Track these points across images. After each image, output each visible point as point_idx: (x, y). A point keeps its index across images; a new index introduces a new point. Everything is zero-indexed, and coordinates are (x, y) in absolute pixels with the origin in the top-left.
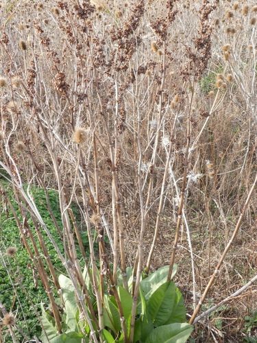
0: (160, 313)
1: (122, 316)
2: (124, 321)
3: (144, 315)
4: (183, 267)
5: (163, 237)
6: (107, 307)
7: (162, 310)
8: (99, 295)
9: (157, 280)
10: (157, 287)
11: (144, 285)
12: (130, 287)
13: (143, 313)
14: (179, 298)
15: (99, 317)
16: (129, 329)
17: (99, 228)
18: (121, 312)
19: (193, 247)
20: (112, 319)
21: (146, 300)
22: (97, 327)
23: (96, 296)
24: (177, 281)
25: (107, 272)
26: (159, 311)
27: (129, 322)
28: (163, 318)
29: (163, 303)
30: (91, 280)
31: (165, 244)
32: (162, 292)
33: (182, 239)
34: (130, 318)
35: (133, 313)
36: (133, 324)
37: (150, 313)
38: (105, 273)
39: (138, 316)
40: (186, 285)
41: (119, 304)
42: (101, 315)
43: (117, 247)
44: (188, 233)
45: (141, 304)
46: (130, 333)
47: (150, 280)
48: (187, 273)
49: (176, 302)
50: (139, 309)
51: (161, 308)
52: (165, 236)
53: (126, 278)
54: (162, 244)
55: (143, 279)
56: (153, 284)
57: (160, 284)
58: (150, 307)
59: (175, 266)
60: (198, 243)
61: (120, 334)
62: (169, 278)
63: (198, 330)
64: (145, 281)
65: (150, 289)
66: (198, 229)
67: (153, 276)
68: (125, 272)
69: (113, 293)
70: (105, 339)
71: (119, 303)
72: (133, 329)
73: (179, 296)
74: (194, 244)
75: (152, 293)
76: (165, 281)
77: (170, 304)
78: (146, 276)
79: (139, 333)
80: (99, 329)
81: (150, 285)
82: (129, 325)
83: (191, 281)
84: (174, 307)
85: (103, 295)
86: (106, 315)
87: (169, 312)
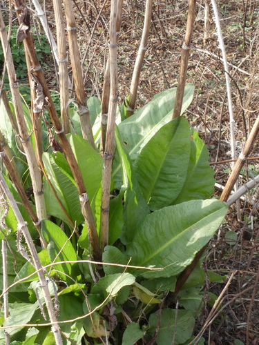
0: (161, 184)
1: (83, 191)
2: (88, 203)
3: (129, 188)
4: (209, 93)
5: (165, 35)
6: (51, 177)
7: (164, 177)
8: (32, 153)
9: (154, 117)
10: (153, 134)
11: (126, 131)
12: (98, 138)
13: (125, 186)
14: (199, 151)
15: (36, 198)
16: (98, 217)
17: (19, 11)
18: (81, 183)
19: (228, 51)
20: (63, 201)
21: (131, 161)
22: (31, 217)
23: (27, 154)
24: (198, 122)
25: (45, 103)
26: (160, 179)
27: (98, 203)
28: (166, 193)
29: (166, 164)
30: (15, 127)
31: (171, 48)
32: (164, 141)
33: (205, 36)
34: (99, 196)
35: (104, 186)
36: (106, 206)
37: (141, 185)
38: (40, 106)
39: (116, 192)
40: (217, 129)
41: (75, 170)
42: (40, 193)
43: (65, 55)
44: (216, 19)
45: (121, 169)
46: (102, 224)
47: (138, 120)
48: (217, 105)
49: (192, 159)
50: (117, 178)
51: (162, 173)
52: (170, 32)
53: (87, 118)
54: (164, 49)
55: (124, 118)
56: (145, 127)
57: (158, 127)
58: (139, 173)
59: (189, 87)
60: (240, 43)
61: (81, 228)
62: (177, 113)
63: (243, 215)
64: (128, 122)
65: (139, 138)
66: (240, 14)
67: (145, 111)
68: (85, 105)
69: (60, 146)
70: (51, 239)
71: (75, 166)
72: (106, 217)
73: (200, 147)
74: (231, 44)
75: (143, 146)
76: (169, 119)
77: (181, 164)
78: (131, 113)
79: (120, 225)
80: (37, 220)
81: (138, 130)
82: (98, 209)
83: (225, 120)
84: (189, 169)
85: (41, 154)
86: (51, 194)
87: (180, 179)
